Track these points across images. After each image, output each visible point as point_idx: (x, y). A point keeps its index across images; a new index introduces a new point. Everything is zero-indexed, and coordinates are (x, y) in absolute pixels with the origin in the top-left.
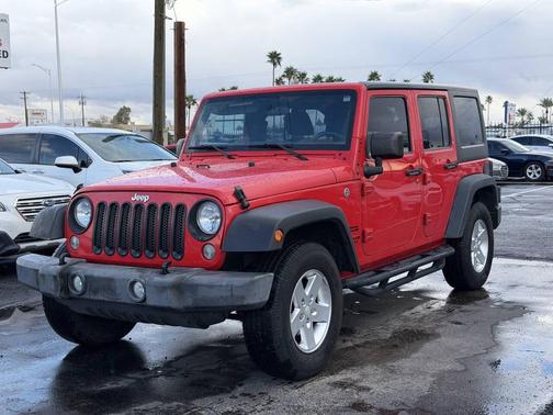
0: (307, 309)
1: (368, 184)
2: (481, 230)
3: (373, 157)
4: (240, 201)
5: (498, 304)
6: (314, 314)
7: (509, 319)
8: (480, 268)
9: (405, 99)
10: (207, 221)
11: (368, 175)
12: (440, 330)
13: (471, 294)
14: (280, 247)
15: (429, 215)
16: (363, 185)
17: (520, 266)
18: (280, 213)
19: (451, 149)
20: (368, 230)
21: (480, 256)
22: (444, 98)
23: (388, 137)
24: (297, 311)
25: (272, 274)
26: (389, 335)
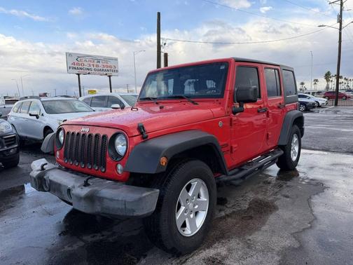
0: (191, 205)
1: (234, 118)
2: (295, 139)
3: (238, 102)
4: (142, 133)
5: (306, 181)
6: (196, 207)
7: (317, 194)
8: (294, 158)
9: (257, 69)
10: (121, 147)
11: (234, 113)
12: (277, 203)
13: (290, 172)
14: (164, 170)
15: (270, 133)
16: (231, 119)
17: (311, 154)
18: (167, 143)
19: (281, 98)
20: (234, 146)
21: (295, 152)
22: (278, 70)
23: (247, 90)
24: (183, 208)
25: (158, 190)
26: (247, 206)
